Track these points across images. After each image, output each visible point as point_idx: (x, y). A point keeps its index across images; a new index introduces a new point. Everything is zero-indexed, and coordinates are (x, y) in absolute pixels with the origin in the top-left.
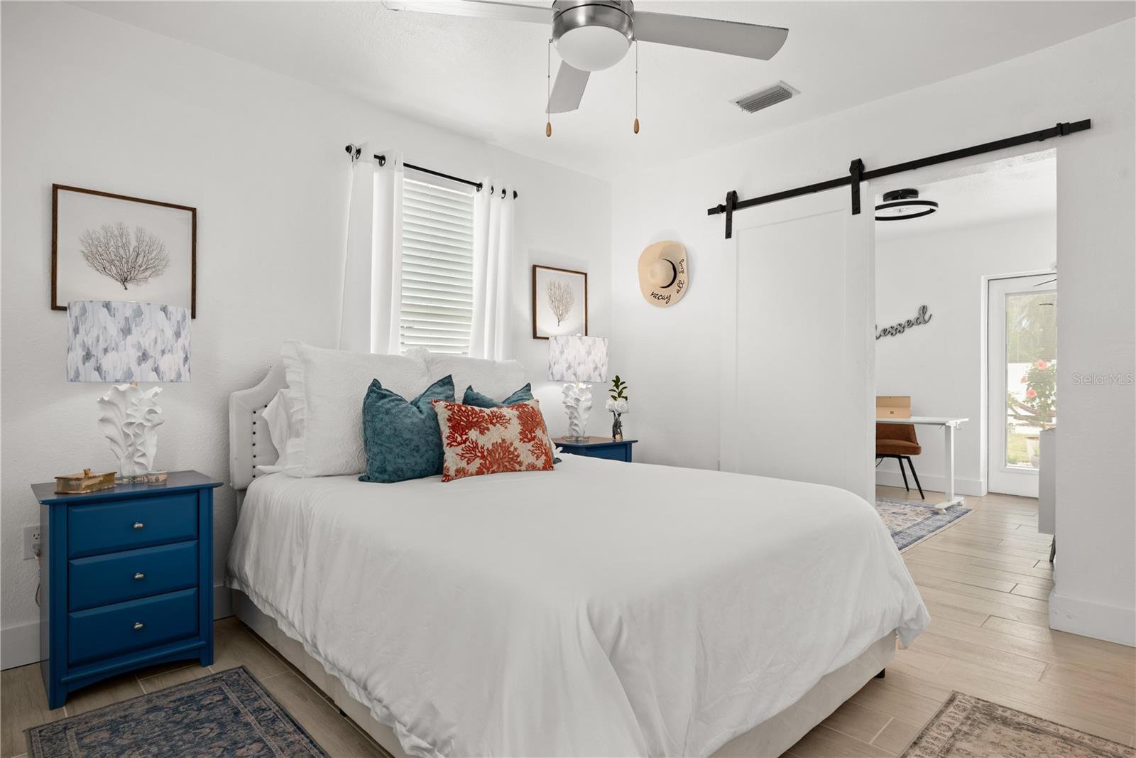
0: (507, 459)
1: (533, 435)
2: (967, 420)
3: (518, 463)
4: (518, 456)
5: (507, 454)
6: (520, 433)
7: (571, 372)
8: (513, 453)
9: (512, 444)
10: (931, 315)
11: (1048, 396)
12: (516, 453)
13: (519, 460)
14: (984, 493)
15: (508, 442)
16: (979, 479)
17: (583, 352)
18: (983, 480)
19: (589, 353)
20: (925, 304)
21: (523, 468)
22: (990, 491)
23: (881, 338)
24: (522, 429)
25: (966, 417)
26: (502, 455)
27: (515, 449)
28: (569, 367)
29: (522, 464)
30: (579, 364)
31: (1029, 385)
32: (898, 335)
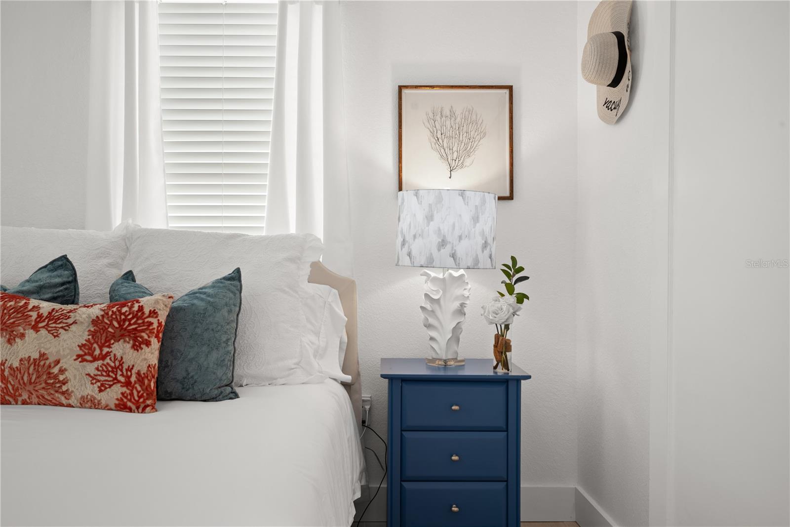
0: (43, 385)
1: (106, 350)
3: (63, 393)
4: (64, 383)
5: (45, 377)
6: (81, 347)
7: (447, 250)
8: (56, 377)
9: (57, 362)
12: (61, 378)
13: (64, 388)
15: (52, 359)
17: (467, 218)
19: (476, 219)
21: (72, 401)
24: (88, 341)
26: (34, 377)
27: (62, 371)
28: (443, 244)
29: (69, 395)
30: (460, 238)
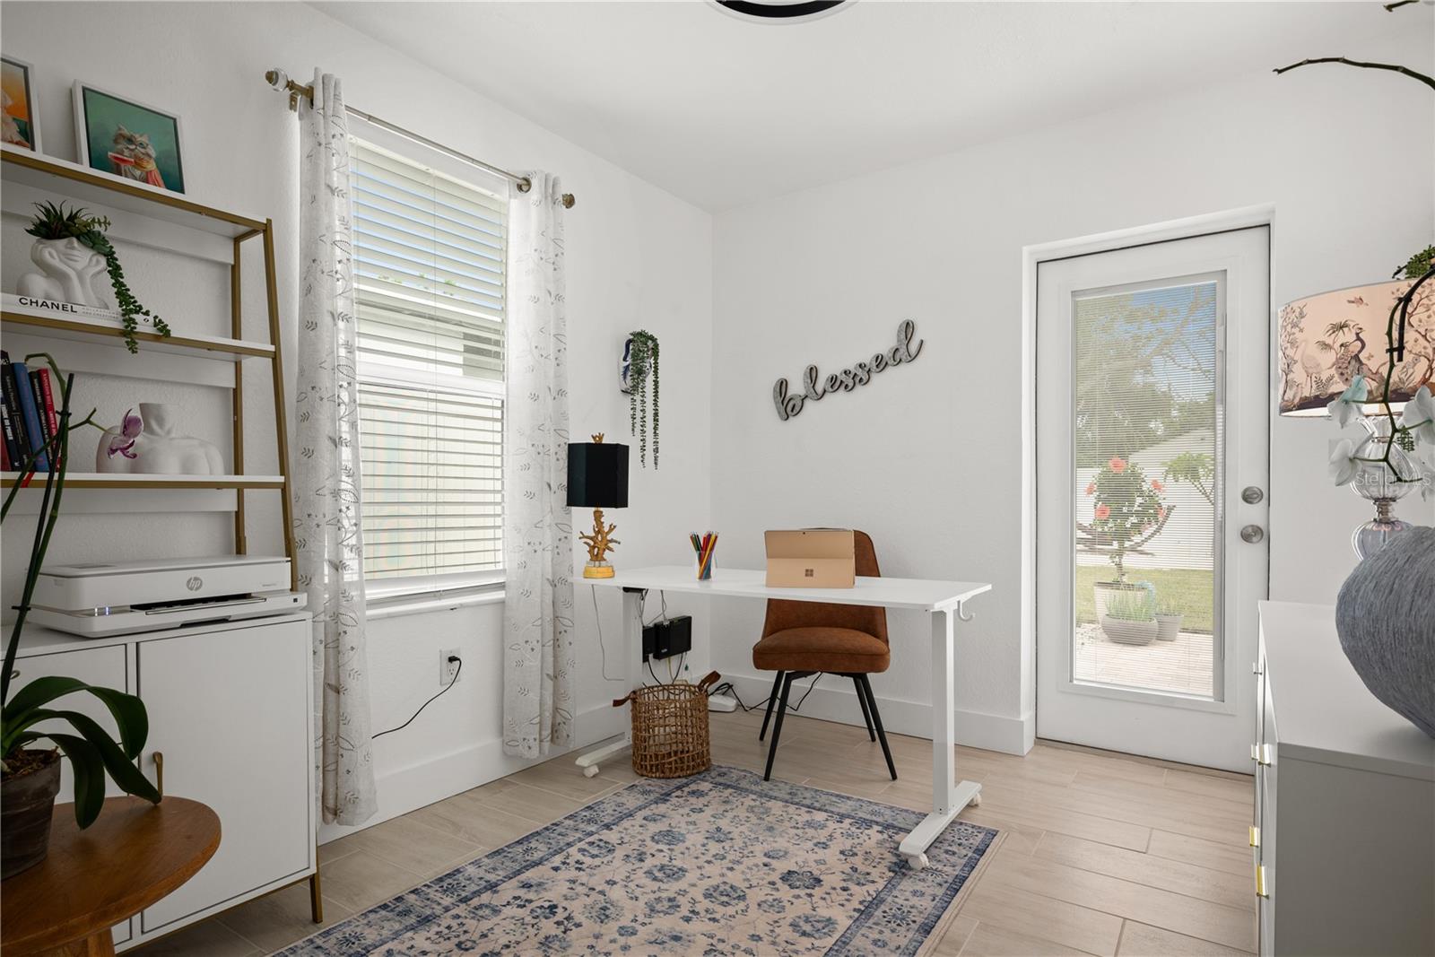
2: (989, 587)
10: (922, 341)
11: (1126, 516)
14: (1028, 743)
16: (1019, 713)
18: (1026, 716)
20: (910, 318)
22: (1038, 736)
23: (827, 396)
25: (988, 582)
31: (1099, 498)
32: (859, 388)
